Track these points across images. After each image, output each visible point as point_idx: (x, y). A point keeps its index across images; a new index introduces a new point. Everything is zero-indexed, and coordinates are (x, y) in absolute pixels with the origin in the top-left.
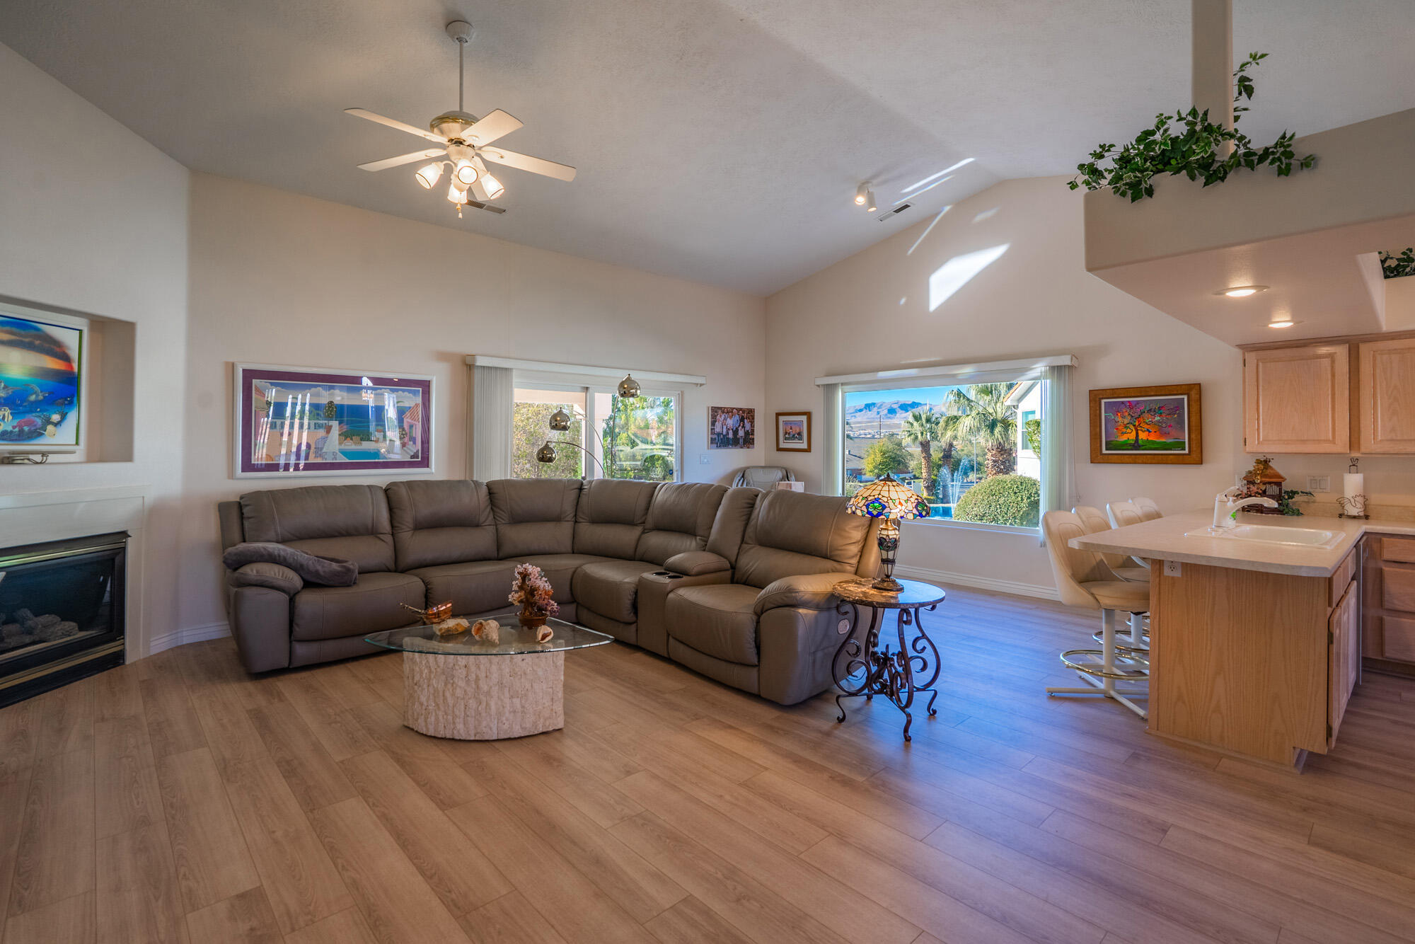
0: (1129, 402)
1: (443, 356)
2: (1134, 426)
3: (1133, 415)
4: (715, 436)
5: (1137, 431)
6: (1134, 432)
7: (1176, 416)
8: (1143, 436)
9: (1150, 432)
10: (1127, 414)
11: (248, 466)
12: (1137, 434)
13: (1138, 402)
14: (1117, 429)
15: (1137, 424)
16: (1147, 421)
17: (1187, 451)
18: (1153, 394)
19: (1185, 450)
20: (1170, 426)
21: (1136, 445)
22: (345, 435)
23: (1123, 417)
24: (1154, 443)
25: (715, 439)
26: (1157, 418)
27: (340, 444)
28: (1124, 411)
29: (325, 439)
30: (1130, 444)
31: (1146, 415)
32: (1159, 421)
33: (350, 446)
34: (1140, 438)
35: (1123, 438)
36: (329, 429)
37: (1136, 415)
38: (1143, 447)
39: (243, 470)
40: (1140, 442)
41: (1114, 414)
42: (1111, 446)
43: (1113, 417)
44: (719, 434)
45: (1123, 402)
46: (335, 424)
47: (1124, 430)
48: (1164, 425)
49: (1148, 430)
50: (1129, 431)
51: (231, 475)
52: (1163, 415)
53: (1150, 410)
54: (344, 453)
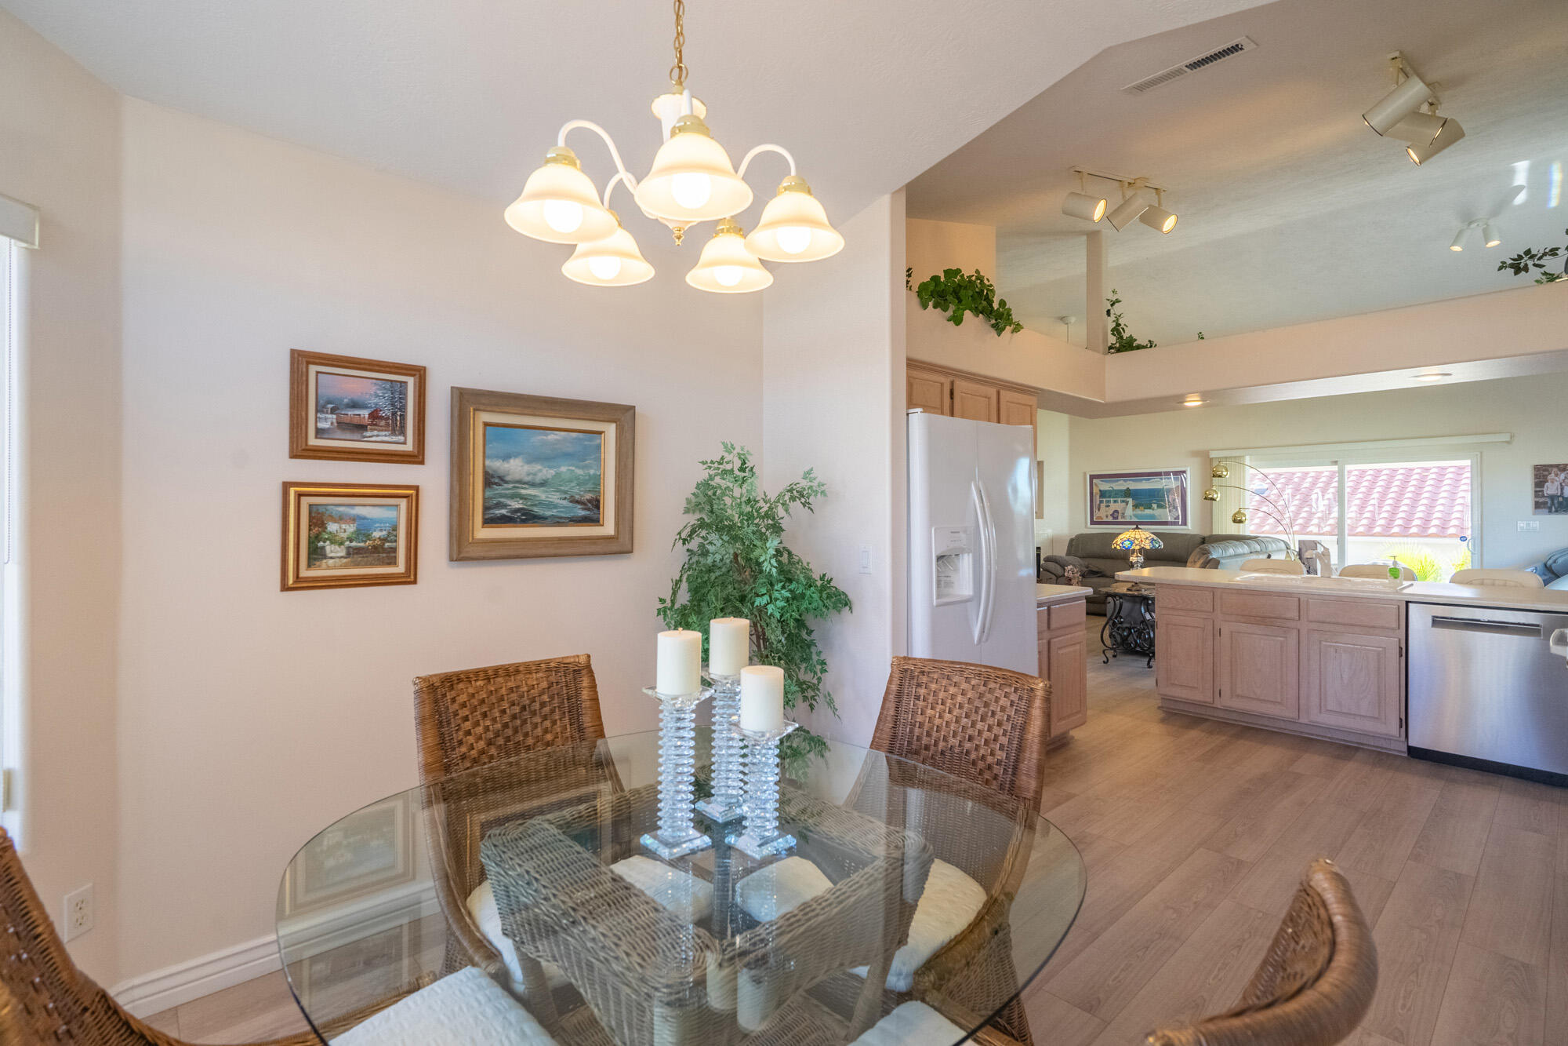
1: (1196, 454)
4: (1541, 500)
11: (1093, 523)
22: (1136, 506)
25: (1545, 503)
27: (1133, 510)
29: (1125, 509)
33: (1139, 512)
36: (1127, 503)
39: (1091, 524)
44: (1552, 497)
46: (1130, 500)
51: (1086, 527)
54: (1136, 516)
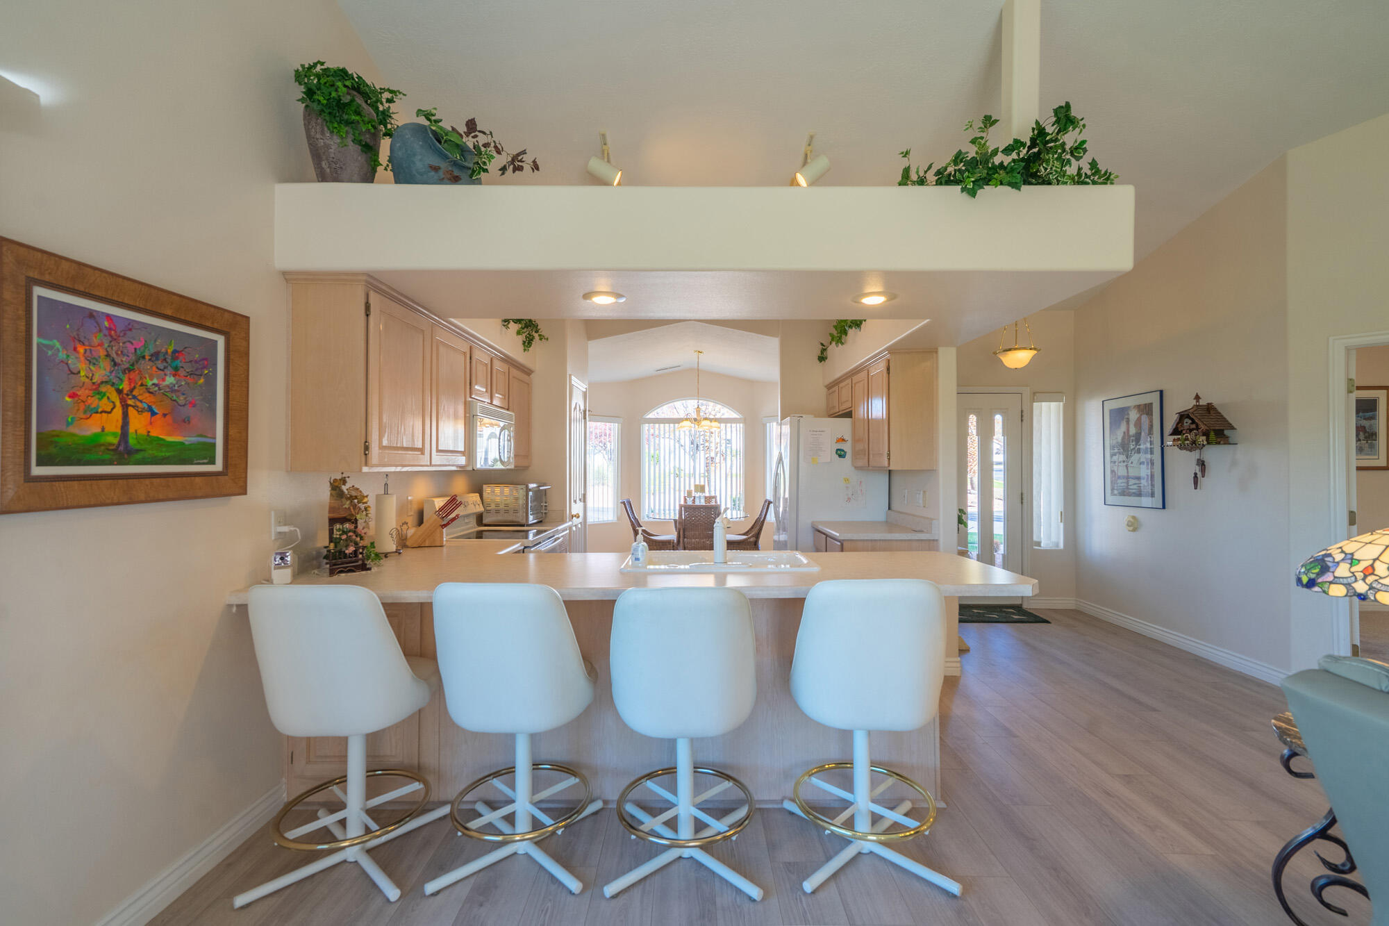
0: (109, 317)
2: (119, 392)
3: (118, 360)
5: (125, 407)
6: (118, 411)
7: (202, 381)
8: (138, 423)
9: (153, 414)
10: (102, 353)
12: (125, 416)
13: (130, 325)
14: (73, 396)
15: (124, 386)
16: (149, 383)
17: (218, 466)
18: (169, 312)
19: (212, 462)
20: (193, 404)
21: (121, 448)
23: (92, 361)
24: (161, 444)
26: (170, 380)
28: (96, 341)
30: (108, 447)
31: (146, 365)
32: (171, 389)
34: (131, 430)
35: (90, 429)
37: (124, 361)
38: (139, 456)
40: (132, 441)
41: (65, 348)
42: (53, 450)
43: (62, 355)
45: (91, 314)
47: (94, 402)
48: (181, 400)
49: (150, 409)
50: (104, 404)
52: (182, 373)
53: (155, 355)
